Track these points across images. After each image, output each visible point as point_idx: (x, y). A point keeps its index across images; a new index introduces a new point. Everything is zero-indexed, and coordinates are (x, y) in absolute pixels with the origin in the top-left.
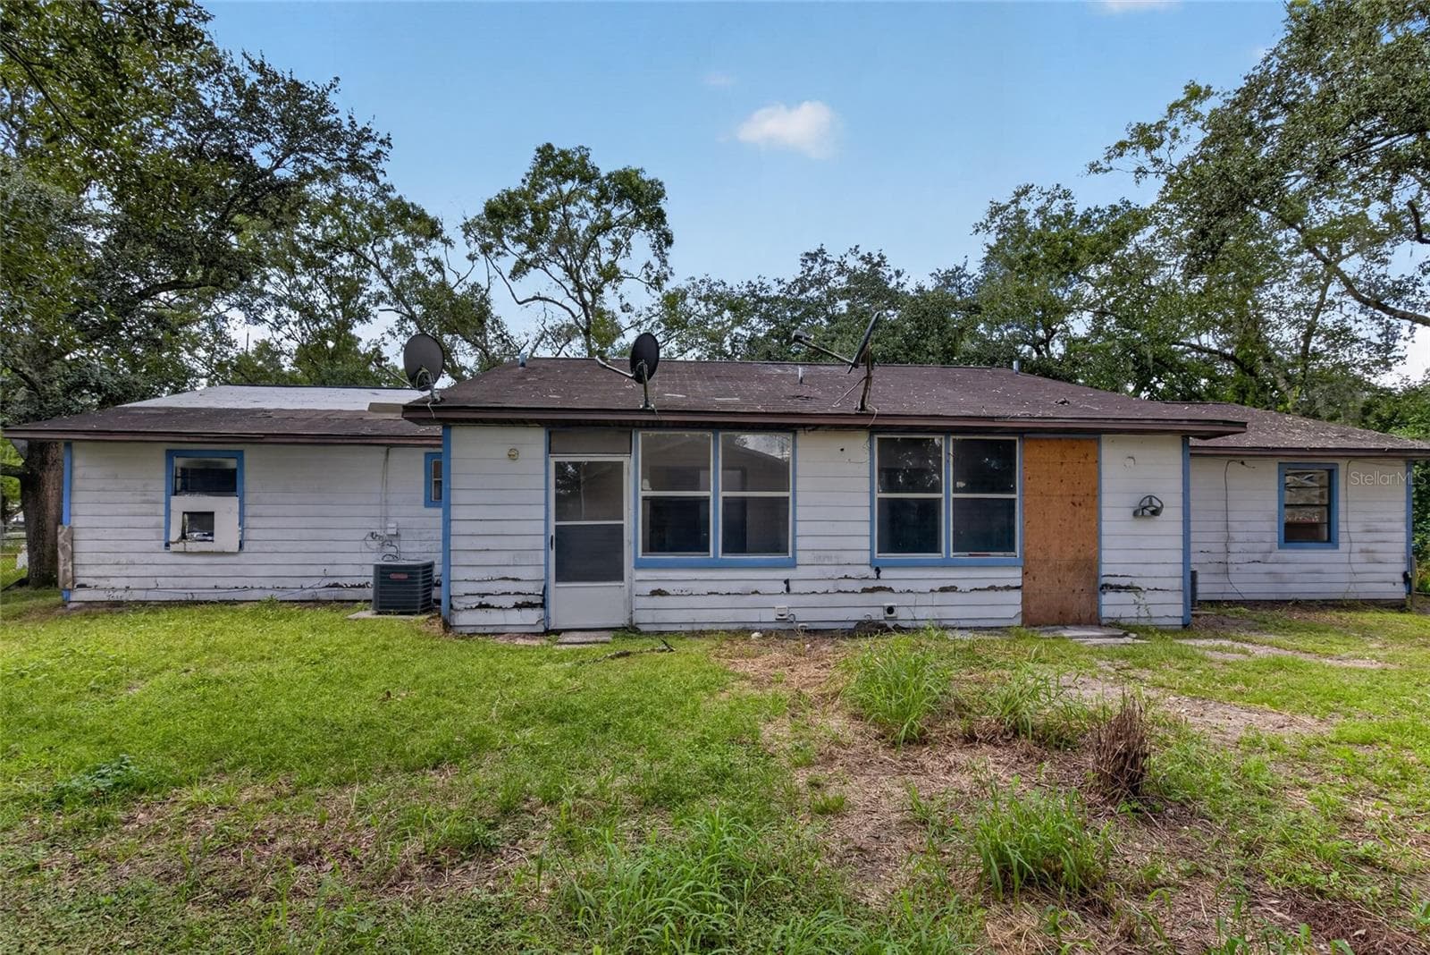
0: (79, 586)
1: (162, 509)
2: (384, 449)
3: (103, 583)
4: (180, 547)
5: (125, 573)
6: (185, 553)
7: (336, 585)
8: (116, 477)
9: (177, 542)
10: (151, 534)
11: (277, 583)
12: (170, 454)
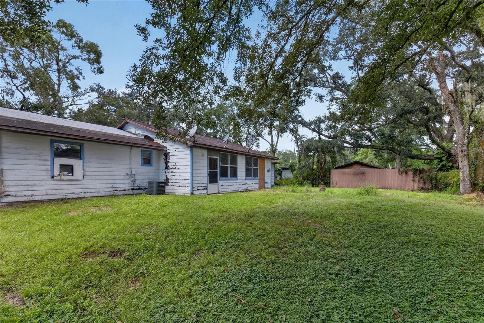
0: (6, 196)
1: (49, 163)
2: (130, 147)
3: (19, 194)
4: (59, 178)
5: (31, 189)
6: (61, 180)
7: (116, 190)
8: (25, 148)
9: (57, 176)
10: (44, 173)
11: (97, 190)
12: (52, 142)
